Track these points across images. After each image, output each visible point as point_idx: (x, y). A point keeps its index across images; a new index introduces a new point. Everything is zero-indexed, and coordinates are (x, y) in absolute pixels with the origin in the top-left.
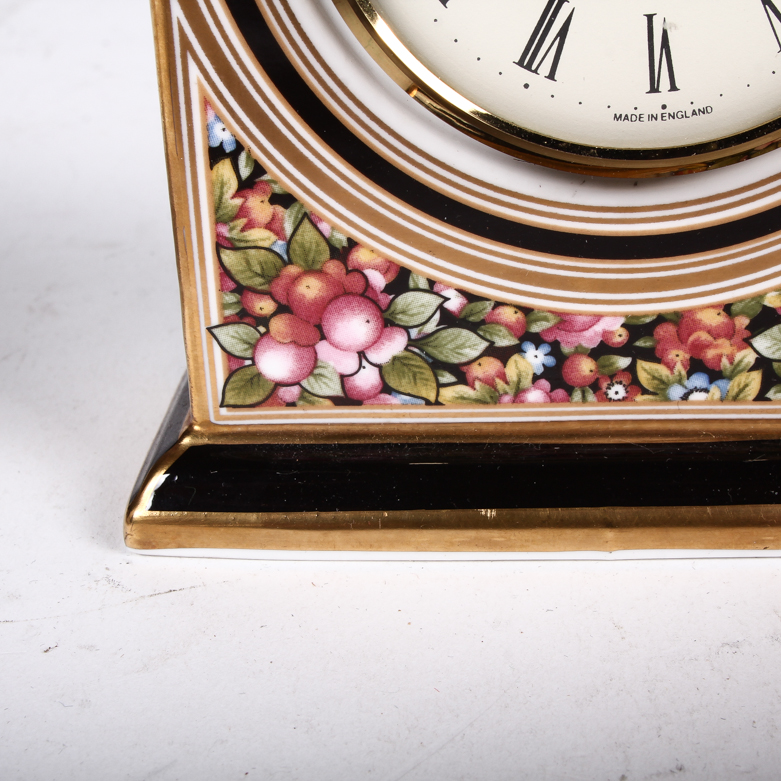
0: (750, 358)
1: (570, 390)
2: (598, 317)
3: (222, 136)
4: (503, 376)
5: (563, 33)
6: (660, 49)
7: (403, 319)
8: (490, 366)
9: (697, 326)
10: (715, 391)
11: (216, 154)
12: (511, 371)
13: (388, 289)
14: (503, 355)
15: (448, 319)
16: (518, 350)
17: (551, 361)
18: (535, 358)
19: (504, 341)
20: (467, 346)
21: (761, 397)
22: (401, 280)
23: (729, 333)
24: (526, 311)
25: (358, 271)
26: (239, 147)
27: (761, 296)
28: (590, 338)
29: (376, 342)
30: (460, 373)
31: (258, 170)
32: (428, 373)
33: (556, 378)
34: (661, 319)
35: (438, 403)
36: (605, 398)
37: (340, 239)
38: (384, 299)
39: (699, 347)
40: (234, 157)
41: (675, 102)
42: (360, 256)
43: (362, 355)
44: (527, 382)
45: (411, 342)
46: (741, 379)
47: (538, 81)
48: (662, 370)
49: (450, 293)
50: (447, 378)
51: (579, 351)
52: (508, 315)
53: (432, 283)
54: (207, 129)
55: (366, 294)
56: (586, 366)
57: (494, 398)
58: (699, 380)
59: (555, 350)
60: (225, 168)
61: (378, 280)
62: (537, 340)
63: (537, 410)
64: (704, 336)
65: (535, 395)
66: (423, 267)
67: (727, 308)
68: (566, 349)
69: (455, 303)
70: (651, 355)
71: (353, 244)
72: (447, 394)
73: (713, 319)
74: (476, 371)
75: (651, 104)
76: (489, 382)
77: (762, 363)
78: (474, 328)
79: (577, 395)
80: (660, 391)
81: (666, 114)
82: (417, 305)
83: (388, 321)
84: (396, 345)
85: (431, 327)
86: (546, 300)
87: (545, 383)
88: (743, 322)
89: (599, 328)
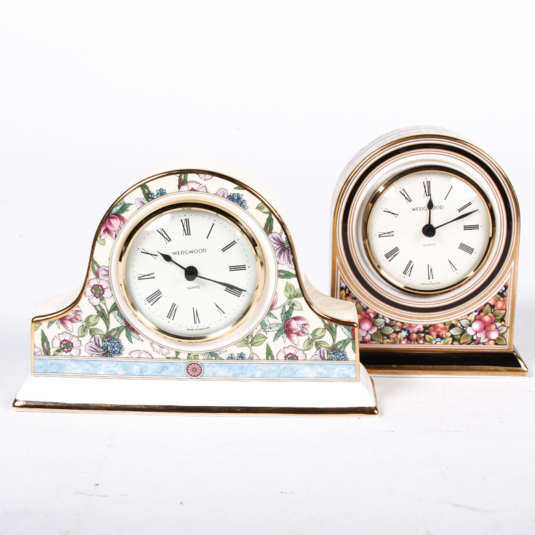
0: (449, 335)
1: (411, 341)
2: (417, 325)
3: (343, 285)
4: (397, 337)
5: (412, 268)
6: (430, 271)
7: (377, 324)
8: (395, 335)
9: (438, 327)
10: (442, 342)
11: (342, 289)
12: (399, 336)
13: (374, 318)
14: (397, 333)
15: (386, 325)
16: (400, 332)
17: (407, 334)
18: (404, 334)
19: (398, 330)
20: (390, 330)
21: (452, 344)
22: (377, 316)
23: (445, 329)
24: (403, 323)
25: (368, 314)
26: (347, 287)
27: (451, 321)
28: (416, 330)
29: (370, 329)
30: (388, 337)
31: (350, 292)
32: (381, 336)
33: (408, 338)
34: (431, 326)
35: (383, 343)
36: (419, 343)
37: (365, 307)
38: (373, 320)
39: (438, 332)
40: (345, 290)
41: (433, 281)
42: (369, 311)
43: (367, 332)
44: (402, 339)
45: (378, 329)
46: (448, 339)
47: (407, 276)
48: (430, 337)
49: (387, 319)
50: (385, 338)
51: (413, 332)
52: (399, 324)
53: (383, 317)
54: (341, 284)
55: (369, 319)
56: (415, 336)
57: (395, 343)
58: (439, 339)
59: (408, 332)
60: (343, 292)
61: (372, 316)
62: (405, 330)
63: (404, 345)
64: (440, 330)
65: (404, 342)
66: (381, 313)
67: (444, 324)
68: (411, 332)
69: (388, 321)
70: (428, 334)
71: (368, 308)
72: (385, 341)
73: (442, 326)
74: (392, 336)
75: (429, 281)
76: (394, 339)
77: (452, 336)
78: (391, 326)
79: (413, 342)
80: (430, 342)
81: (431, 284)
82: (380, 321)
83: (373, 325)
84: (375, 330)
85: (382, 326)
86: (406, 321)
87: (406, 339)
88: (448, 327)
89: (418, 327)
